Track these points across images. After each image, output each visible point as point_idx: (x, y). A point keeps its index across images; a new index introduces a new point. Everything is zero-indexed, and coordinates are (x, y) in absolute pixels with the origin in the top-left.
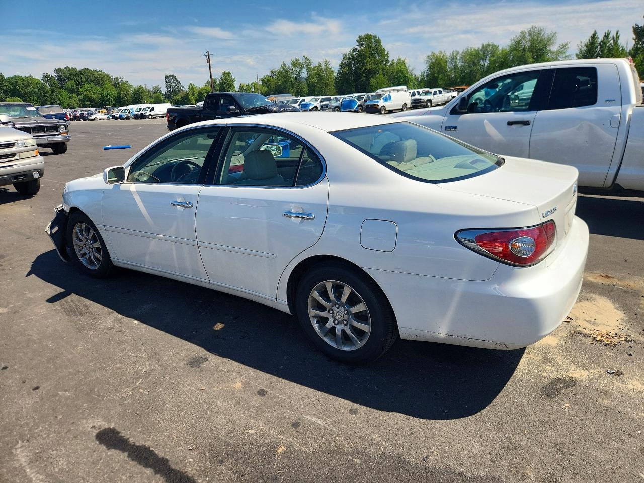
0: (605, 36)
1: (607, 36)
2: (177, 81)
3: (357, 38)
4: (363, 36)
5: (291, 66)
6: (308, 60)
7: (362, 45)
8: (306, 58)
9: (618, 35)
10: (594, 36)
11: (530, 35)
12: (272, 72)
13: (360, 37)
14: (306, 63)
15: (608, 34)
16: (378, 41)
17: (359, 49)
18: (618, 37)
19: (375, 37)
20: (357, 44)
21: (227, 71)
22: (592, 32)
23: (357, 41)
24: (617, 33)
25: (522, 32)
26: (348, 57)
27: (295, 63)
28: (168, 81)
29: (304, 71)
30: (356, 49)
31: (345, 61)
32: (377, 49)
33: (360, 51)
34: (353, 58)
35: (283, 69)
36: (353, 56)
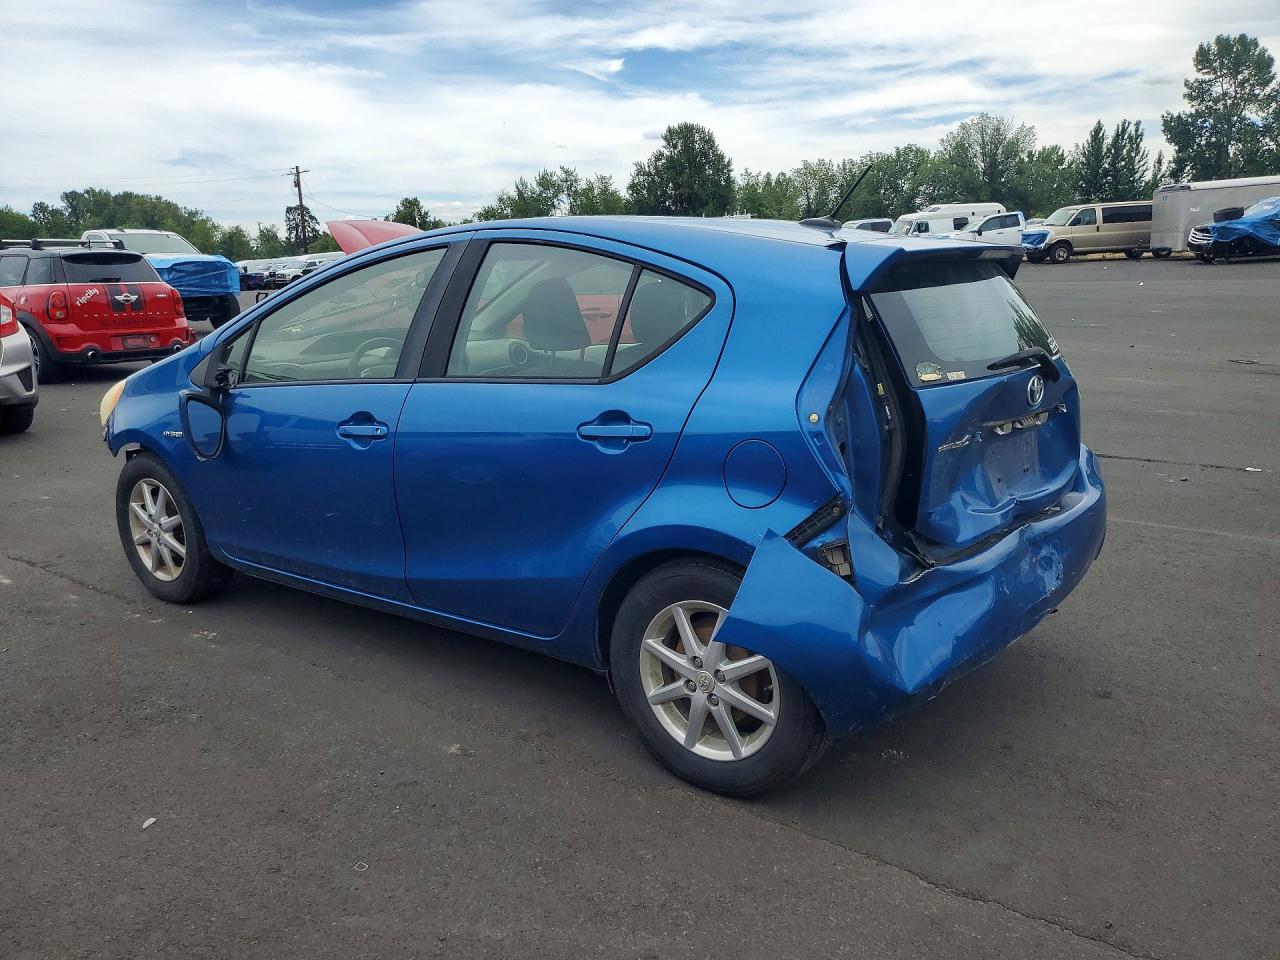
0: (1117, 135)
1: (1119, 135)
2: (312, 218)
3: (664, 131)
4: (676, 126)
5: (538, 190)
6: (571, 174)
7: (675, 147)
8: (567, 172)
9: (1140, 131)
10: (1097, 134)
11: (982, 131)
12: (501, 200)
13: (670, 130)
14: (565, 180)
15: (1124, 130)
16: (709, 141)
17: (668, 154)
18: (1139, 136)
19: (700, 130)
20: (664, 143)
22: (1093, 125)
23: (665, 139)
24: (1137, 130)
25: (964, 127)
26: (647, 169)
27: (545, 182)
28: (291, 217)
29: (563, 197)
30: (661, 154)
31: (641, 178)
32: (705, 155)
33: (670, 159)
34: (658, 172)
35: (520, 194)
36: (656, 168)
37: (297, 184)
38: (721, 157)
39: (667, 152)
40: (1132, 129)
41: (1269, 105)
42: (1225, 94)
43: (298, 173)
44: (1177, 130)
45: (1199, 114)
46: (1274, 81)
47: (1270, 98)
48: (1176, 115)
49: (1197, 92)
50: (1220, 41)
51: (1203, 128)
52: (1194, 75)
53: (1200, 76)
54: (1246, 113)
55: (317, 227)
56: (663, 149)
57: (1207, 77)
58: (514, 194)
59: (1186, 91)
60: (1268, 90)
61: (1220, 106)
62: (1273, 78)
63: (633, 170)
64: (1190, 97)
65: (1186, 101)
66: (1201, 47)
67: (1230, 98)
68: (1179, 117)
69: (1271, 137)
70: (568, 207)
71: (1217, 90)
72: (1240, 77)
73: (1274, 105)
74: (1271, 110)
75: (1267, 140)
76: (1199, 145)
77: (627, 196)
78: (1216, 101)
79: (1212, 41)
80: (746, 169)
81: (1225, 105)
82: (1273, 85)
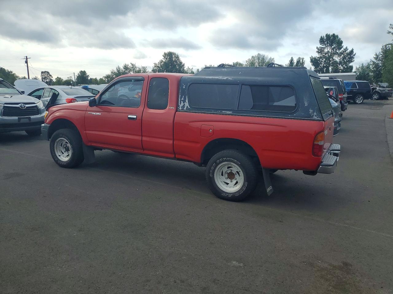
1: (298, 62)
2: (50, 75)
3: (163, 54)
5: (124, 70)
8: (133, 65)
10: (291, 62)
11: (259, 59)
12: (112, 72)
13: (165, 54)
14: (132, 67)
15: (299, 61)
16: (177, 57)
17: (164, 61)
18: (303, 63)
19: (174, 54)
20: (163, 58)
22: (290, 59)
23: (164, 56)
24: (303, 61)
25: (253, 57)
26: (158, 65)
27: (126, 67)
28: (43, 75)
30: (162, 61)
31: (156, 68)
32: (176, 61)
34: (161, 67)
35: (118, 71)
36: (161, 65)
37: (26, 62)
38: (181, 63)
40: (301, 60)
41: (341, 55)
42: (328, 52)
43: (27, 59)
44: (314, 61)
45: (321, 57)
46: (343, 48)
47: (342, 53)
48: (314, 57)
49: (320, 51)
50: (327, 35)
51: (322, 61)
52: (319, 46)
53: (321, 46)
54: (334, 58)
55: (52, 78)
56: (162, 59)
57: (323, 46)
58: (116, 71)
59: (317, 50)
60: (341, 51)
61: (327, 55)
62: (342, 47)
63: (153, 65)
64: (318, 52)
66: (321, 37)
67: (330, 53)
68: (315, 58)
69: (341, 65)
71: (326, 50)
72: (333, 47)
73: (342, 55)
74: (342, 57)
75: (340, 66)
76: (321, 66)
78: (326, 54)
79: (325, 35)
80: (188, 67)
81: (328, 55)
82: (342, 49)
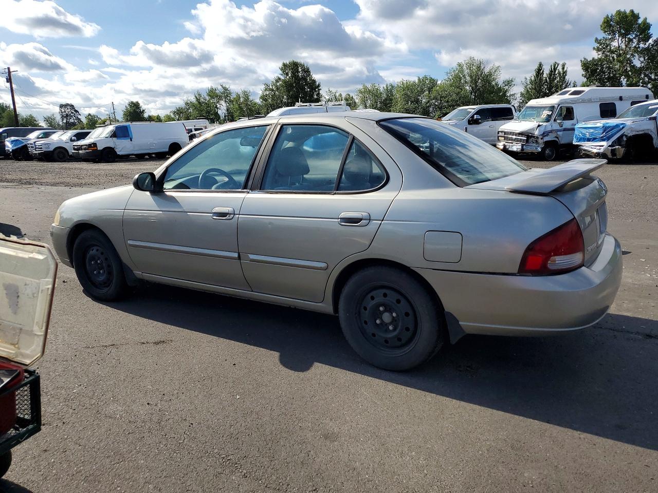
0: (551, 71)
2: (76, 111)
3: (281, 65)
4: (288, 63)
5: (208, 98)
6: (227, 90)
7: (287, 74)
8: (224, 88)
9: (565, 69)
10: (539, 71)
11: (471, 68)
12: (186, 103)
13: (285, 65)
14: (224, 93)
15: (555, 69)
16: (307, 71)
18: (565, 73)
19: (302, 66)
20: (281, 72)
21: (134, 101)
22: (536, 67)
23: (281, 69)
24: (563, 69)
25: (459, 65)
26: (271, 87)
27: (212, 93)
28: (63, 111)
29: (223, 102)
30: (279, 79)
31: (268, 93)
32: (304, 79)
33: (284, 82)
34: (278, 89)
35: (198, 100)
36: (276, 86)
37: (9, 80)
38: (314, 81)
39: (282, 78)
40: (560, 68)
41: (646, 54)
42: (619, 48)
43: (10, 72)
45: (602, 59)
46: (651, 39)
47: (648, 50)
48: (589, 60)
49: (602, 46)
50: (619, 13)
52: (601, 35)
53: (605, 36)
55: (79, 117)
56: (279, 76)
57: (609, 37)
58: (194, 100)
60: (647, 44)
62: (651, 36)
63: (263, 88)
64: (598, 50)
65: (595, 51)
66: (607, 16)
67: (621, 50)
68: (591, 61)
69: (646, 74)
70: (225, 108)
71: (615, 44)
73: (648, 54)
74: (646, 57)
77: (260, 103)
78: (612, 52)
79: (614, 13)
80: (329, 89)
81: (618, 55)
82: (651, 41)
